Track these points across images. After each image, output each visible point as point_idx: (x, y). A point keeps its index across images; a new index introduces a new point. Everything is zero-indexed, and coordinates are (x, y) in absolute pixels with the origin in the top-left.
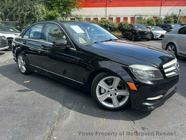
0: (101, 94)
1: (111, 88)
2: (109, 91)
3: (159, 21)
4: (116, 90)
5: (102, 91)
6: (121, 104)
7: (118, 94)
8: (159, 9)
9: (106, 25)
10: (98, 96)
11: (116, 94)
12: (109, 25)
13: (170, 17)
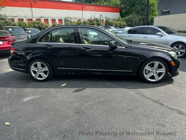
0: (146, 74)
1: (153, 69)
2: (152, 72)
3: (86, 24)
4: (156, 70)
5: (147, 72)
6: (160, 78)
7: (158, 72)
8: (81, 13)
9: (40, 27)
10: (145, 76)
11: (156, 72)
12: (43, 27)
13: (93, 20)
